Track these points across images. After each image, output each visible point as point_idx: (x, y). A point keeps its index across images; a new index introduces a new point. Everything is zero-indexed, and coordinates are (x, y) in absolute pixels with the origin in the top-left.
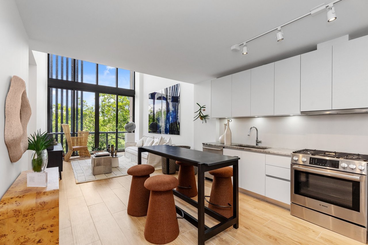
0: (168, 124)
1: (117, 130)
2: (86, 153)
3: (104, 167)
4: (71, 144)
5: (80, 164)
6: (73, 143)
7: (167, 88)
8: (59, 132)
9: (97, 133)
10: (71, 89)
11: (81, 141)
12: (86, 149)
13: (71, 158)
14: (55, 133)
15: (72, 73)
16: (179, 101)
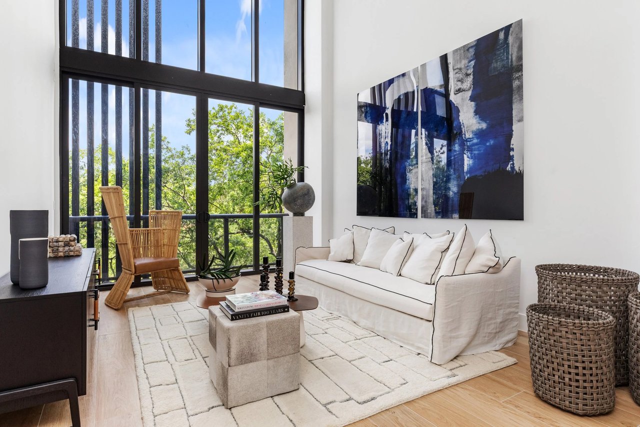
0: (455, 183)
1: (257, 209)
2: (174, 279)
3: (268, 369)
4: (129, 250)
5: (158, 325)
6: (134, 249)
7: (446, 56)
8: (98, 213)
9: (202, 219)
10: (130, 84)
11: (157, 241)
12: (173, 267)
13: (132, 293)
14: (86, 216)
15: (131, 37)
16: (520, 88)
